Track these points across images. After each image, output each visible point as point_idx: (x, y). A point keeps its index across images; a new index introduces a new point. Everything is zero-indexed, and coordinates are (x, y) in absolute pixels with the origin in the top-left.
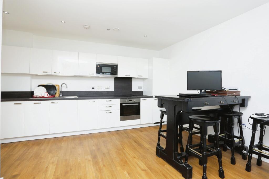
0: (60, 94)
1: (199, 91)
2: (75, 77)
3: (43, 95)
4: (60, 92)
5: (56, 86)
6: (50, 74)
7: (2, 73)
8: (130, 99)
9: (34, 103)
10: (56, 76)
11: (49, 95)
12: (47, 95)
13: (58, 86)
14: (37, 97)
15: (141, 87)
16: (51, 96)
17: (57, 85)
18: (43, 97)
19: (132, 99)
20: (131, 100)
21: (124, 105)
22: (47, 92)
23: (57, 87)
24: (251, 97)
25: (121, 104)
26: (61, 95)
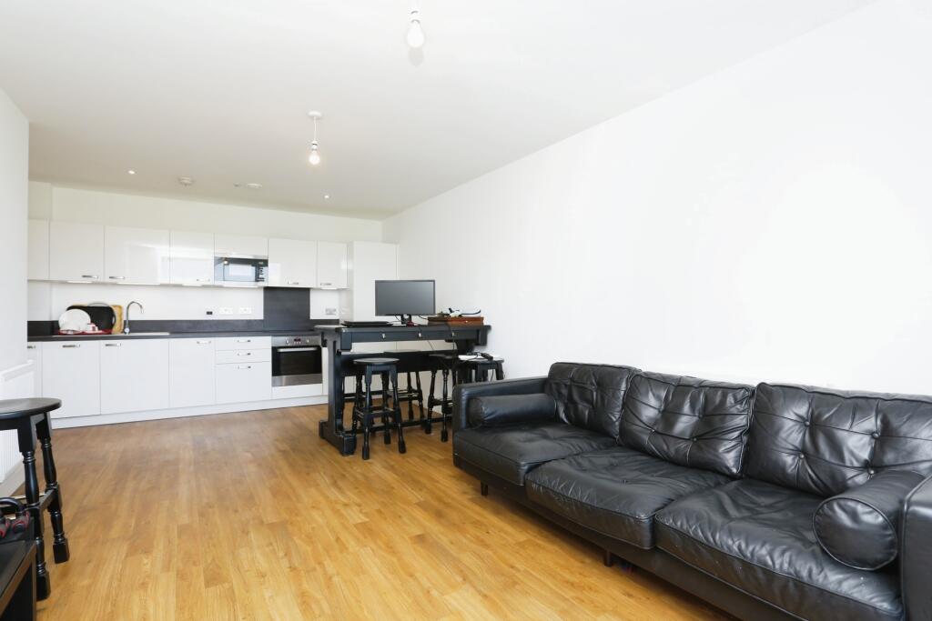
0: (125, 328)
1: (399, 317)
2: (163, 286)
3: (81, 330)
4: (125, 322)
5: (114, 308)
6: (101, 280)
7: (29, 281)
8: (295, 337)
9: (64, 346)
10: (115, 284)
11: (97, 331)
12: (94, 329)
13: (120, 307)
14: (70, 333)
15: (335, 310)
16: (101, 332)
17: (115, 306)
18: (83, 333)
19: (301, 338)
20: (299, 340)
21: (282, 350)
22: (92, 322)
23: (116, 311)
24: (493, 328)
25: (275, 350)
26: (127, 330)
